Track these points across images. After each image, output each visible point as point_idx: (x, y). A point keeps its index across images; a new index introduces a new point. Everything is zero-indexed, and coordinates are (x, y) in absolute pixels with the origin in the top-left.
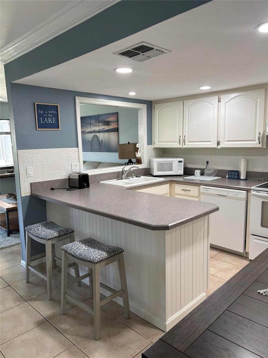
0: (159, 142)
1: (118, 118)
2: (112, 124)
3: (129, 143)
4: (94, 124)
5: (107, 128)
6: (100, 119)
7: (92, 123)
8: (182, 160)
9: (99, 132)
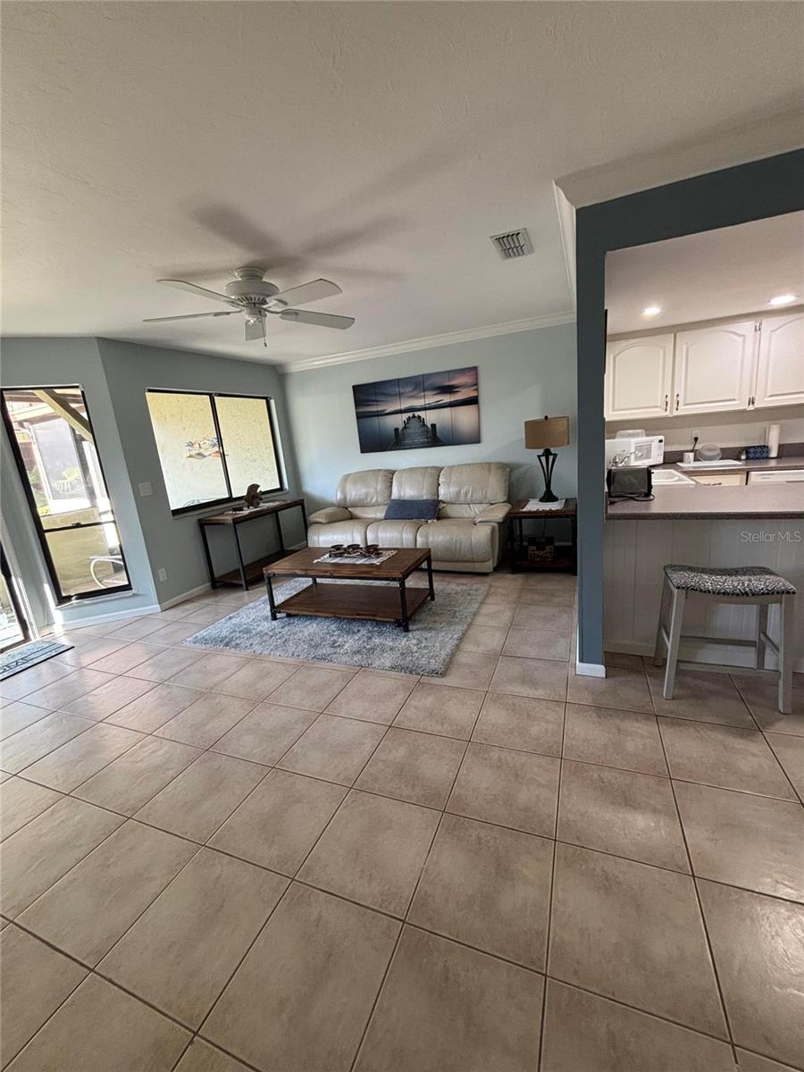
0: (614, 410)
1: (477, 378)
2: (464, 390)
3: (546, 417)
4: (411, 394)
5: (446, 399)
6: (427, 384)
7: (403, 393)
8: (662, 437)
9: (425, 409)
